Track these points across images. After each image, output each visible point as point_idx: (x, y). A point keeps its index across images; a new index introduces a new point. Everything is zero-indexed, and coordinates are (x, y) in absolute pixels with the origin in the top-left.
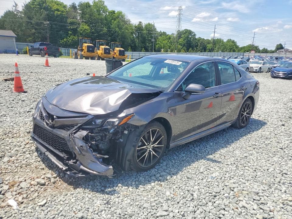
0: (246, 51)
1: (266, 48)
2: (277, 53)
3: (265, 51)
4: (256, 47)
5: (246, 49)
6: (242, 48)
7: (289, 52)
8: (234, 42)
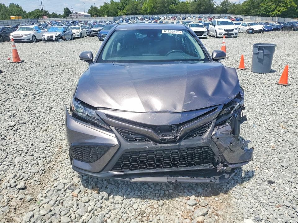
0: (36, 16)
1: (55, 13)
2: (70, 17)
3: (55, 16)
4: (46, 12)
5: (35, 15)
6: (31, 14)
7: (79, 15)
8: (19, 7)
